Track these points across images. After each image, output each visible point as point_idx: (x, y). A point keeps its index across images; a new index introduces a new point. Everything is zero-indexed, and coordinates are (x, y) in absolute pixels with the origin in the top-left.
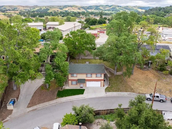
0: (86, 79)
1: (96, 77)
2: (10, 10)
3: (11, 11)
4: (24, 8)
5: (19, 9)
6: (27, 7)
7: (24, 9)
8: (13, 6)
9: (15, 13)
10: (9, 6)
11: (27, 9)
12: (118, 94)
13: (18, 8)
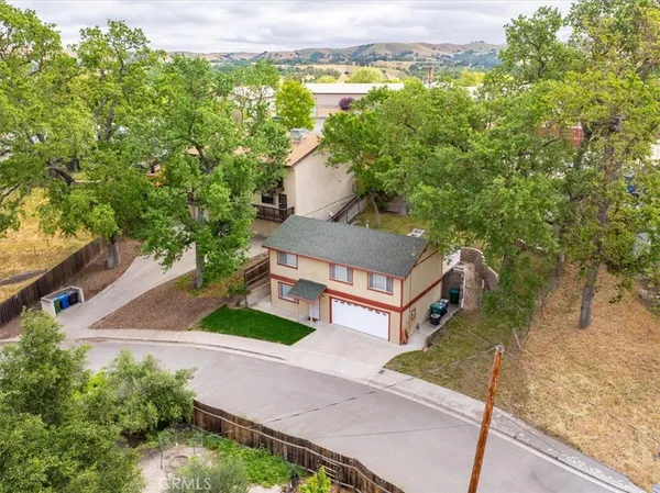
0: (332, 286)
1: (370, 287)
2: (385, 59)
3: (390, 60)
4: (436, 52)
5: (417, 55)
6: (444, 47)
7: (433, 56)
8: (401, 45)
9: (398, 69)
10: (388, 46)
11: (443, 56)
12: (431, 395)
13: (415, 51)
